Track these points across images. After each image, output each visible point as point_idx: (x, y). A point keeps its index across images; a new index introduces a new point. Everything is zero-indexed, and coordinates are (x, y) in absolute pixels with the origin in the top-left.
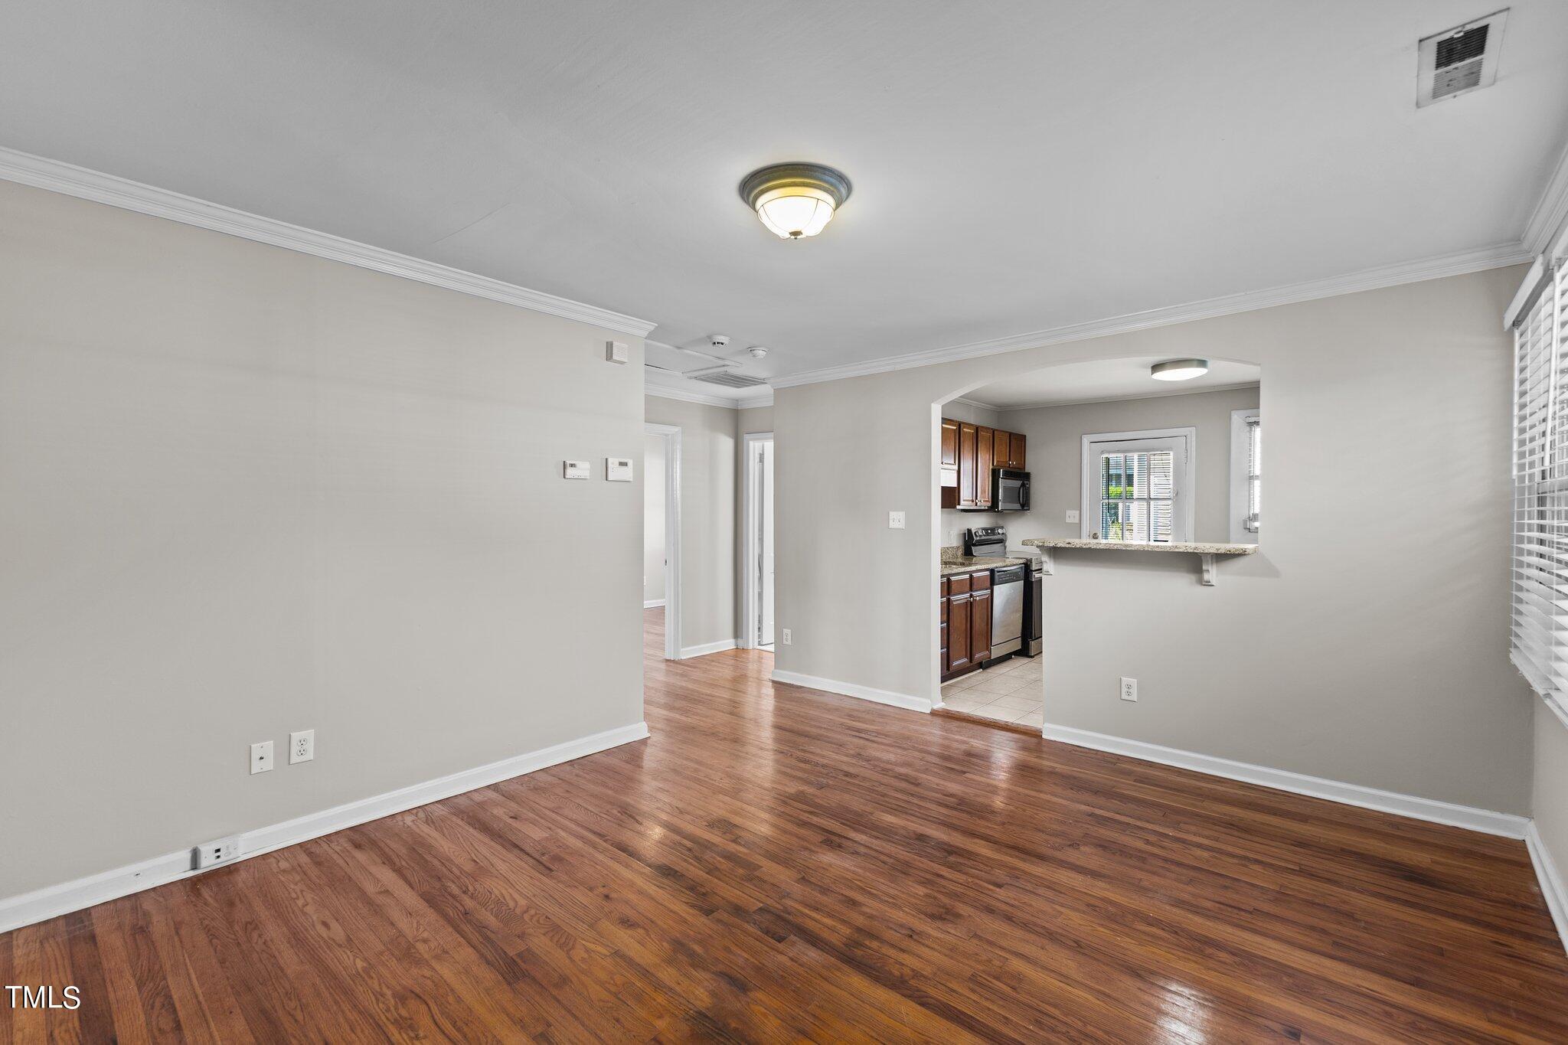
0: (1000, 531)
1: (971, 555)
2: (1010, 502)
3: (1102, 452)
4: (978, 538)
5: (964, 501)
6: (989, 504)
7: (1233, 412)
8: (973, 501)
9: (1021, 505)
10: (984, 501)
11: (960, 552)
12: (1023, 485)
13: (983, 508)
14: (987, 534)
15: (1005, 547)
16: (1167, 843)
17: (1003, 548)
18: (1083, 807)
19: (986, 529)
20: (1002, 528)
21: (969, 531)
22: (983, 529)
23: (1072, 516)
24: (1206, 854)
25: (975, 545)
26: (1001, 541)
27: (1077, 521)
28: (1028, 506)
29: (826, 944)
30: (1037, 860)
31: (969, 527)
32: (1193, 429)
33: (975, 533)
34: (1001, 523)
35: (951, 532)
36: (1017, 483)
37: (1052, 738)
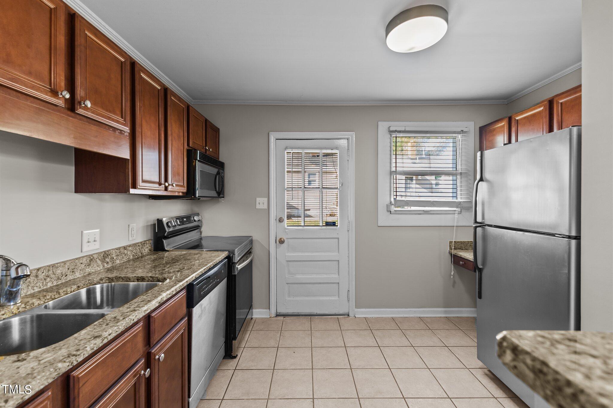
0: (196, 218)
1: (164, 250)
2: (208, 189)
3: (286, 148)
4: (171, 229)
5: (143, 181)
6: (184, 190)
7: (380, 123)
8: (160, 184)
9: (217, 193)
10: (177, 185)
11: (146, 250)
12: (218, 173)
13: (177, 194)
14: (182, 223)
15: (201, 233)
17: (199, 233)
19: (180, 218)
20: (198, 215)
21: (160, 221)
22: (177, 218)
23: (261, 203)
25: (166, 238)
26: (198, 227)
27: (266, 207)
28: (224, 194)
31: (159, 217)
32: (353, 134)
33: (167, 223)
34: (196, 209)
35: (134, 225)
36: (213, 170)
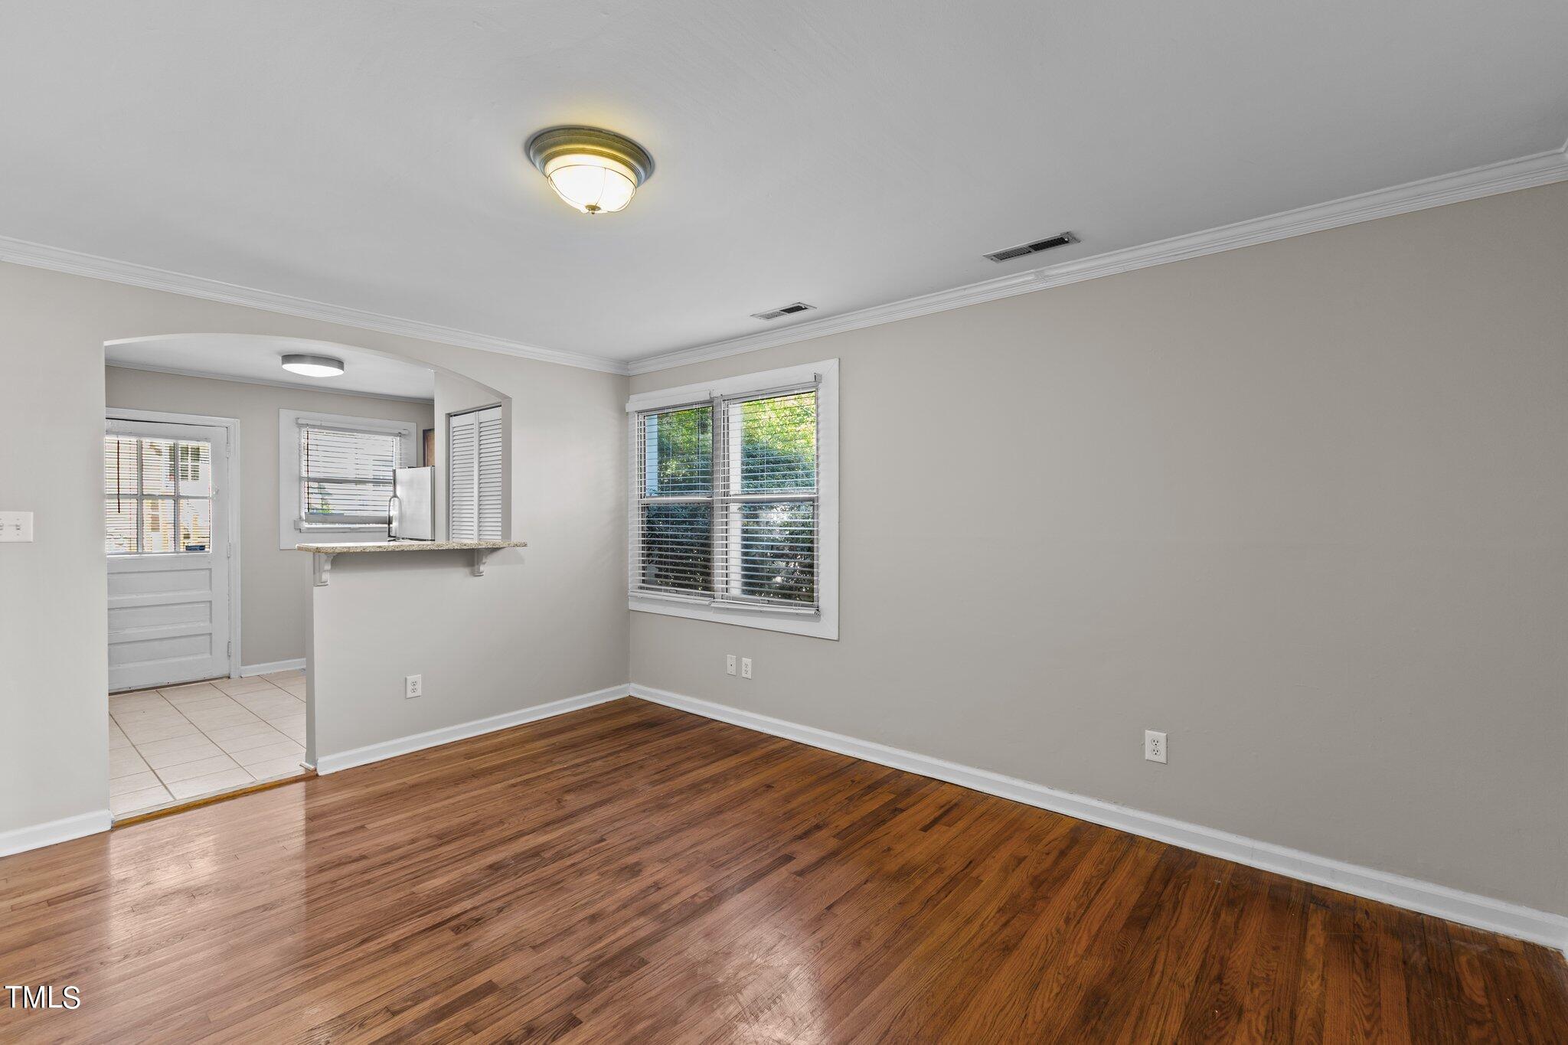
7: (282, 411)
16: (581, 769)
18: (499, 786)
24: (599, 763)
29: (658, 934)
30: (574, 819)
32: (237, 421)
37: (334, 771)
